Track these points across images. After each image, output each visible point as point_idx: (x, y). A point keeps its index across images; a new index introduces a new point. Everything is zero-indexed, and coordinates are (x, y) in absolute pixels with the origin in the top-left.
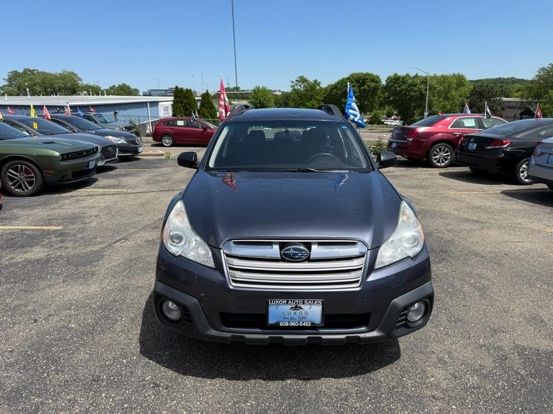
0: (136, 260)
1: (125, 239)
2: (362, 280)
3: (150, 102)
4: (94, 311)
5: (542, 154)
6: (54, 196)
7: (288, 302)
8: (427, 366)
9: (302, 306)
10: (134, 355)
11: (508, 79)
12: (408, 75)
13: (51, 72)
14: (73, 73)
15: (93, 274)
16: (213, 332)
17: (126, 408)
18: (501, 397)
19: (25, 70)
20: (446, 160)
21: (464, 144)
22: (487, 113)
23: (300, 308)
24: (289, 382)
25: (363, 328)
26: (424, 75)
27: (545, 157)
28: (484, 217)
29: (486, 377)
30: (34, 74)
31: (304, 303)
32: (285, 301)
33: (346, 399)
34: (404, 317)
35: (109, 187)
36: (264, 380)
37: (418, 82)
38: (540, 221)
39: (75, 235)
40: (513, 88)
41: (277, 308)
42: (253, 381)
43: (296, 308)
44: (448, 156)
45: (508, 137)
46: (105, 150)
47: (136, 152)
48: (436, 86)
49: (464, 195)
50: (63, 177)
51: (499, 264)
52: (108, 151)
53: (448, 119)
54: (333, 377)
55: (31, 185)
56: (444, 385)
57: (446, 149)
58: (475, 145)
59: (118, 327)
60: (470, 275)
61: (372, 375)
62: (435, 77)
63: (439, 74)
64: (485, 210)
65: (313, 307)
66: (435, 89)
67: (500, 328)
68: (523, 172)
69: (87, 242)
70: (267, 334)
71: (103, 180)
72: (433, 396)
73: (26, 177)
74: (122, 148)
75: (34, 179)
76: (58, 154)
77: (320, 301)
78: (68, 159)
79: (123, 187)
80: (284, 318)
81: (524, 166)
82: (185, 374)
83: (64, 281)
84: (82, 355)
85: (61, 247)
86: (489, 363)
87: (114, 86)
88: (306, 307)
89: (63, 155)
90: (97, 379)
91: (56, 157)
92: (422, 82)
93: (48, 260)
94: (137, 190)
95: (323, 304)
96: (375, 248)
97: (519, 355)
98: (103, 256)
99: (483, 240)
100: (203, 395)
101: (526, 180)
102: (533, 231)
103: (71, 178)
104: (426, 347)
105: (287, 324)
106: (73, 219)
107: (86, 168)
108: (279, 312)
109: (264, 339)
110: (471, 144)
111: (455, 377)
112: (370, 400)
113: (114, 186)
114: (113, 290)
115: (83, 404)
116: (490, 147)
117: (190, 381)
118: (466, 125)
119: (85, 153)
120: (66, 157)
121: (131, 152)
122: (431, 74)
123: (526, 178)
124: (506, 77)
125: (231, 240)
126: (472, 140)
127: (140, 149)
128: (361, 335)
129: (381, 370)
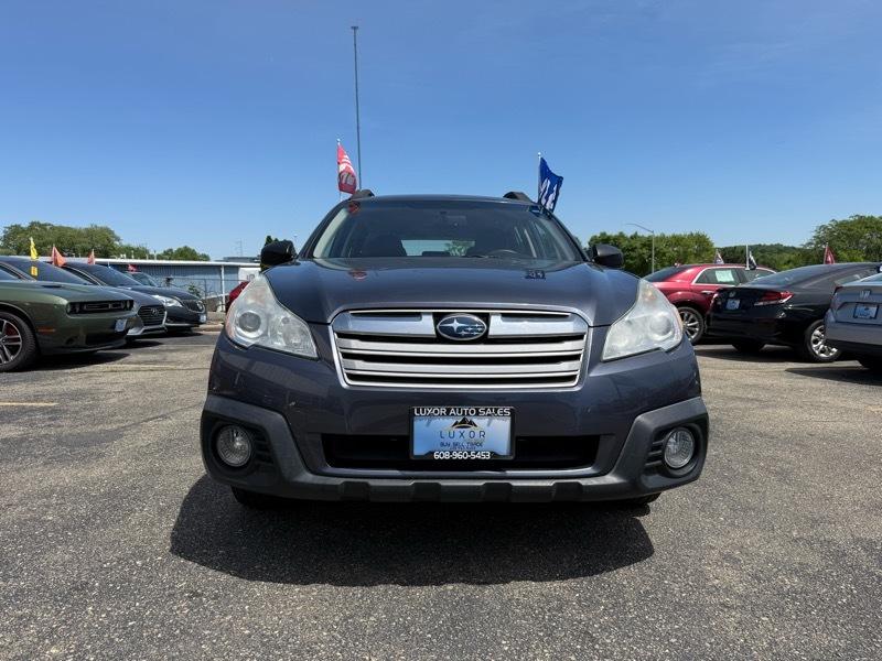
0: (180, 440)
1: (164, 417)
2: (581, 375)
3: (225, 267)
4: (92, 500)
5: (844, 305)
6: (51, 372)
7: (448, 411)
8: (704, 564)
9: (475, 420)
10: (157, 555)
11: (772, 246)
12: (621, 235)
13: (73, 226)
14: (107, 230)
15: (101, 455)
16: (308, 477)
17: (132, 626)
18: (849, 604)
19: (33, 224)
20: (692, 333)
21: (719, 303)
22: (751, 262)
23: (471, 423)
24: (450, 587)
25: (588, 470)
26: (647, 234)
27: (849, 310)
28: (763, 395)
29: (815, 578)
30: (46, 229)
31: (478, 414)
32: (443, 410)
33: (560, 609)
34: (660, 452)
35: (146, 362)
36: (403, 584)
37: (638, 245)
38: (855, 399)
39: (77, 412)
40: (781, 259)
41: (428, 424)
42: (382, 588)
43: (465, 423)
44: (695, 326)
45: (788, 286)
46: (144, 311)
47: (197, 322)
48: (665, 250)
49: (727, 373)
50: (70, 340)
51: (802, 446)
52: (149, 313)
53: (689, 271)
54: (533, 579)
55: (13, 353)
56: (740, 589)
57: (692, 317)
58: (738, 302)
59: (133, 520)
60: (757, 457)
61: (605, 577)
62: (662, 238)
63: (668, 234)
64: (765, 389)
65: (496, 421)
66: (664, 254)
67: (823, 518)
68: (816, 342)
69: (96, 421)
70: (410, 478)
71: (135, 356)
72: (721, 604)
73: (7, 340)
74: (174, 315)
75: (20, 343)
76: (65, 302)
77: (507, 409)
78: (82, 312)
79: (169, 363)
80: (442, 444)
81: (817, 332)
82: (252, 577)
83: (45, 464)
84: (60, 555)
85: (49, 426)
86: (814, 560)
87: (171, 250)
88: (481, 422)
89: (72, 304)
90: (82, 588)
91: (61, 306)
92: (644, 245)
93: (23, 440)
94: (192, 366)
95: (512, 416)
96: (602, 326)
97: (865, 550)
98: (122, 436)
99: (769, 419)
100: (286, 607)
101: (823, 355)
102: (847, 410)
103: (84, 344)
104: (698, 541)
105: (446, 456)
106: (77, 395)
107: (111, 331)
108: (433, 433)
109: (405, 487)
110: (730, 302)
111: (759, 579)
112: (605, 609)
113: (155, 362)
114: (133, 475)
115: (47, 622)
116: (761, 303)
117: (260, 589)
118: (719, 280)
119: (110, 306)
120: (77, 307)
121: (187, 321)
122: (657, 234)
123: (822, 352)
124: (768, 244)
125: (348, 310)
126: (732, 295)
127: (203, 318)
128: (583, 482)
129: (621, 571)
